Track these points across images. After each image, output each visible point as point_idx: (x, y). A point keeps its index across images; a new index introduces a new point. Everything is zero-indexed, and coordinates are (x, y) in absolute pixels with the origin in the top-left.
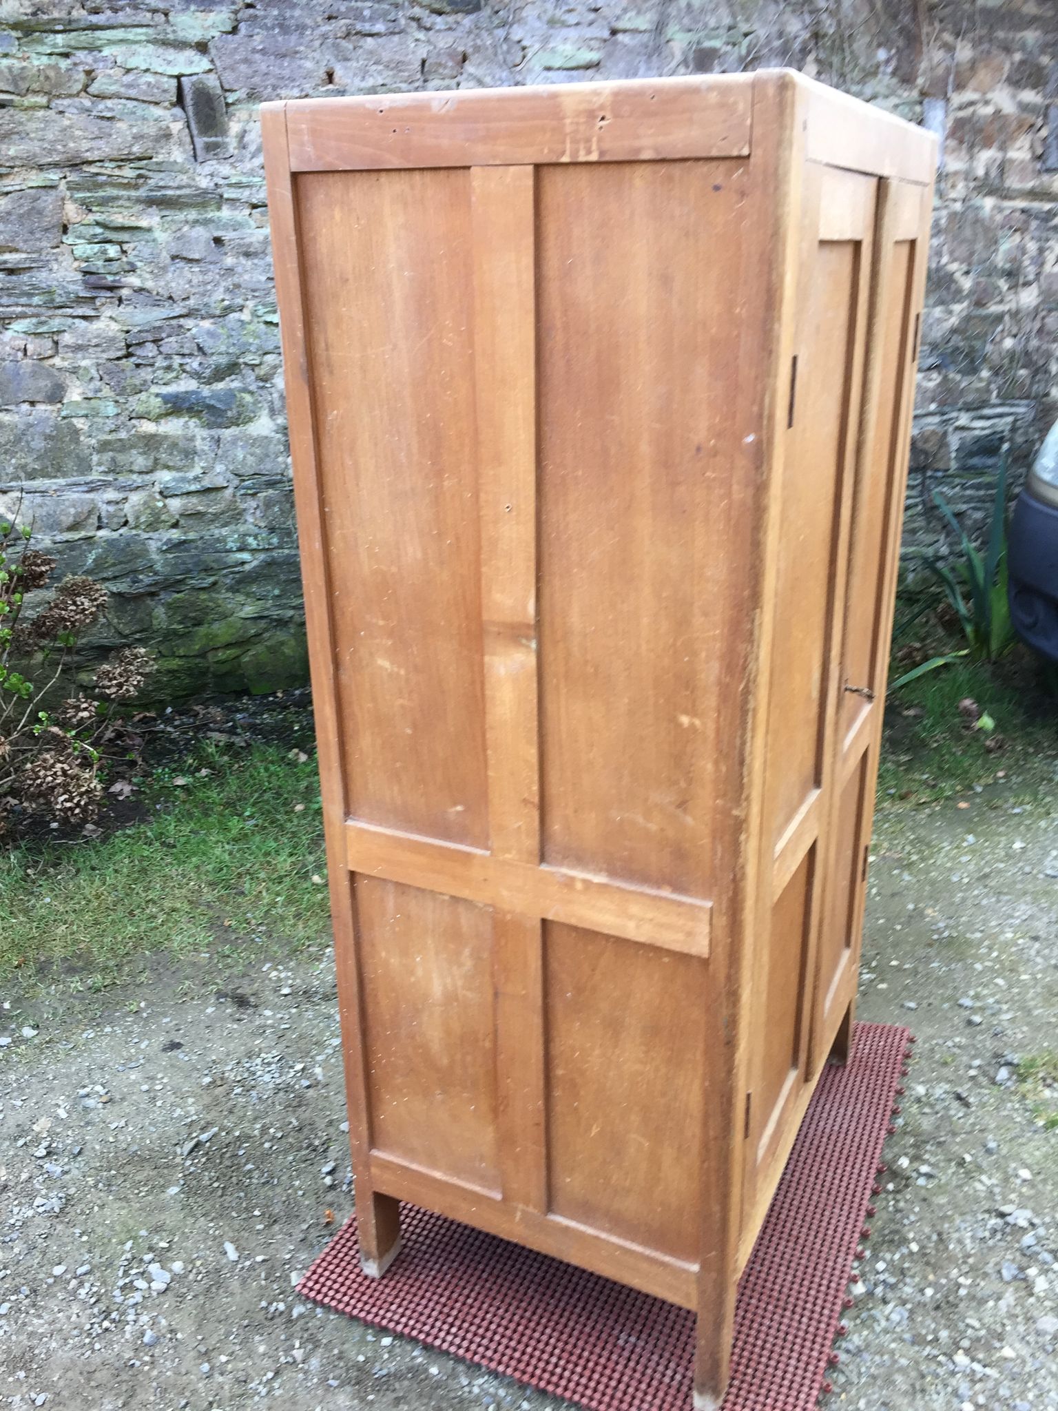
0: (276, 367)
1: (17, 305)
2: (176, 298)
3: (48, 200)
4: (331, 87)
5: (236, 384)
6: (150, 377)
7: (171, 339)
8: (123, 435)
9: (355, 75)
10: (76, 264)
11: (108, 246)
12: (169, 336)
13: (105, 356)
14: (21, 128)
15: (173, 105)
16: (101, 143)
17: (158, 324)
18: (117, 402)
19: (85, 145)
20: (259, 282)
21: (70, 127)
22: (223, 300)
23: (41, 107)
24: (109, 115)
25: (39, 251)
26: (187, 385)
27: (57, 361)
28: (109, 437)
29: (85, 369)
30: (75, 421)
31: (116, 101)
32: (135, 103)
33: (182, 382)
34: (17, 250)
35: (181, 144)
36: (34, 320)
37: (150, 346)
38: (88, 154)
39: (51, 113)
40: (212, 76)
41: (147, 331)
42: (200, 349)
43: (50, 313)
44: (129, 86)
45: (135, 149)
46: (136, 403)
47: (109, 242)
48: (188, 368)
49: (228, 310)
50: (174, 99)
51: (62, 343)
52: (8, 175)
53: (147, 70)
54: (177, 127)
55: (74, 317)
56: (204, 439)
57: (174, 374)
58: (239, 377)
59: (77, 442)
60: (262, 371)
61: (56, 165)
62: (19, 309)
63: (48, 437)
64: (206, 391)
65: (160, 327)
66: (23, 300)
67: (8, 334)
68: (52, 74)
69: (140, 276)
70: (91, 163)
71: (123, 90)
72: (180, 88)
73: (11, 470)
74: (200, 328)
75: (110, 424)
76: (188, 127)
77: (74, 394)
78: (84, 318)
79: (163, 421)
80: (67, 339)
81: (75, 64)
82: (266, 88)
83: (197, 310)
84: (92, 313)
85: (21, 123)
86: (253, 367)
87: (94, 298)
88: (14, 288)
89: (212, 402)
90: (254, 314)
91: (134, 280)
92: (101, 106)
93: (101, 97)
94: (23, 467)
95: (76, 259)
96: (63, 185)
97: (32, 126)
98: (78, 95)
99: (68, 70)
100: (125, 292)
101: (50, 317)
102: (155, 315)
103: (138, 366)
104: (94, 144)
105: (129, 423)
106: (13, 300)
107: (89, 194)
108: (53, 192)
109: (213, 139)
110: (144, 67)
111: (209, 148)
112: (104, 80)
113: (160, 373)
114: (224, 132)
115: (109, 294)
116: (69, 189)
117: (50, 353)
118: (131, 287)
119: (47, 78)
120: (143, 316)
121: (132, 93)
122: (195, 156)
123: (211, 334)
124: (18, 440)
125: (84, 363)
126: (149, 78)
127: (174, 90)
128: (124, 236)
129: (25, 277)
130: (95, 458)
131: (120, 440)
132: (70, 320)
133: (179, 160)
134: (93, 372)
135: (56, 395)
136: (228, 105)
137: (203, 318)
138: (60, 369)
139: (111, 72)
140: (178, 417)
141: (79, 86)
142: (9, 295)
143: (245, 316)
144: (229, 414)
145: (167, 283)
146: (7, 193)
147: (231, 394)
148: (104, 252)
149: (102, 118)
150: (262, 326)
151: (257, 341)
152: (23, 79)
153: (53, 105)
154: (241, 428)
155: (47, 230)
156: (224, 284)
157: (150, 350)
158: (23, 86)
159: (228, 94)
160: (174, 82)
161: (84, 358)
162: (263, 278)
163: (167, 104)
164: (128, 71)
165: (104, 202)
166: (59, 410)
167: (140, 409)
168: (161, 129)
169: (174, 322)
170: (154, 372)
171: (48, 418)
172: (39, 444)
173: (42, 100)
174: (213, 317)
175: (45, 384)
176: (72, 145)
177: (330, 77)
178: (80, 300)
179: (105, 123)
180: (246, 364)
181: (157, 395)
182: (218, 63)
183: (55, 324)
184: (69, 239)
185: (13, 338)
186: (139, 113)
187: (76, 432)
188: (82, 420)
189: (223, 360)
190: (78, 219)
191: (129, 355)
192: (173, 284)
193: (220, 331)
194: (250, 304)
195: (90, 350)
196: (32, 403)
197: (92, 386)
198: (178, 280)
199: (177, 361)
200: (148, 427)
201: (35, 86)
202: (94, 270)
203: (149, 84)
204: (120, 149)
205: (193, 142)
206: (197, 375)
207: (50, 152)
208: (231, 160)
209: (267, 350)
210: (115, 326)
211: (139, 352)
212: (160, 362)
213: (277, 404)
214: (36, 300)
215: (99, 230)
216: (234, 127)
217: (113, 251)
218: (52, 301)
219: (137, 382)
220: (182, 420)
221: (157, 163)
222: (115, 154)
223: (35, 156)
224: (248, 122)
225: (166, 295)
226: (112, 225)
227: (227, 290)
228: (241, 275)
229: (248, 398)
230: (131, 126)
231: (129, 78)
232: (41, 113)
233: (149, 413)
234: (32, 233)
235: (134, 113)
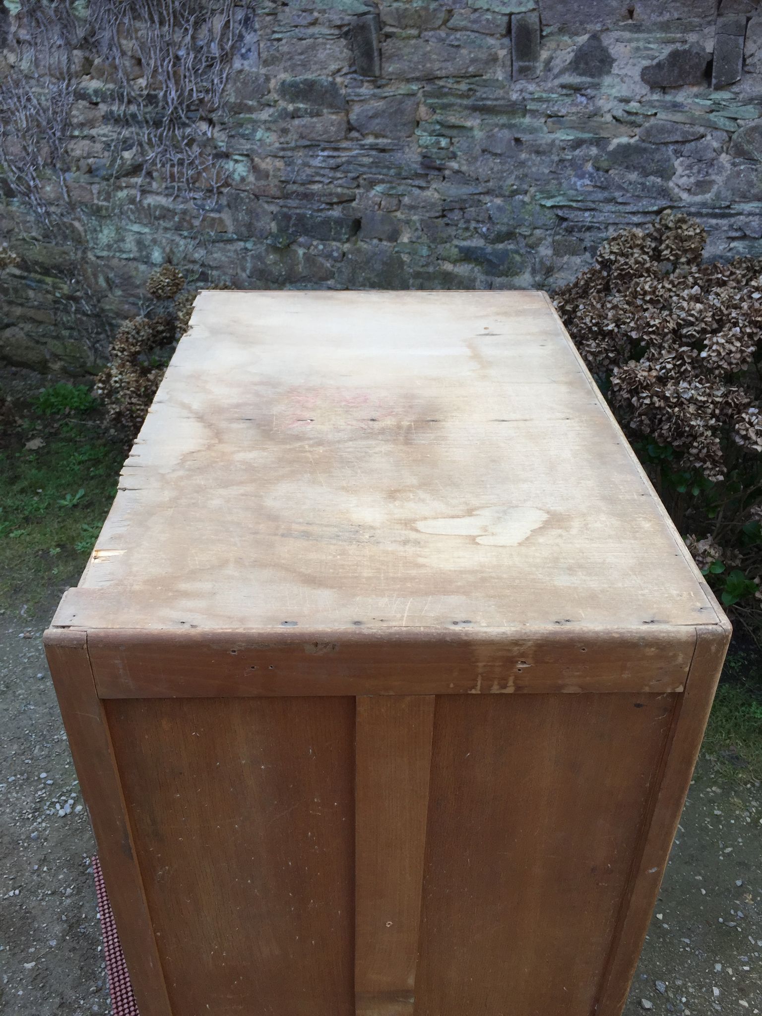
0: (541, 239)
1: (380, 174)
2: (481, 180)
3: (409, 103)
4: (630, 21)
5: (512, 247)
6: (454, 233)
7: (471, 209)
8: (431, 269)
9: (653, 11)
10: (419, 150)
11: (441, 139)
12: (471, 207)
13: (428, 215)
14: (399, 52)
15: (503, 36)
16: (449, 64)
17: (465, 197)
18: (429, 247)
19: (437, 65)
20: (543, 173)
21: (429, 52)
22: (513, 185)
23: (414, 37)
24: (456, 43)
25: (399, 138)
26: (477, 242)
27: (398, 214)
28: (421, 270)
29: (415, 222)
30: (402, 255)
31: (464, 33)
32: (477, 35)
33: (475, 240)
34: (384, 137)
35: (504, 66)
36: (388, 185)
37: (456, 211)
38: (438, 72)
39: (421, 40)
40: (535, 15)
41: (456, 202)
42: (490, 218)
43: (398, 182)
44: (474, 22)
45: (470, 69)
46: (441, 249)
47: (443, 136)
48: (479, 231)
49: (514, 193)
50: (504, 32)
51: (403, 203)
52: (387, 85)
53: (488, 10)
54: (502, 53)
55: (413, 186)
56: (481, 282)
57: (468, 234)
58: (515, 242)
59: (402, 269)
60: (531, 241)
61: (417, 79)
62: (381, 177)
63: (384, 263)
64: (489, 248)
65: (465, 200)
66: (385, 171)
67: (373, 192)
68: (423, 13)
69: (459, 162)
70: (440, 78)
71: (469, 25)
72: (509, 23)
73: (361, 279)
74: (493, 203)
75: (423, 261)
76: (511, 53)
77: (405, 239)
78: (420, 187)
79: (458, 264)
80: (406, 200)
81: (441, 6)
82: (575, 23)
83: (494, 190)
84: (424, 184)
85: (400, 49)
86: (525, 237)
87: (427, 175)
88: (379, 162)
89: (491, 258)
90: (533, 197)
91: (454, 165)
92: (452, 37)
93: (455, 29)
94: (369, 279)
95: (420, 146)
96: (420, 94)
97: (406, 50)
98: (439, 28)
99: (435, 10)
100: (447, 172)
101: (399, 185)
102: (464, 191)
103: (447, 225)
104: (444, 65)
105: (436, 262)
106: (380, 170)
107: (436, 101)
108: (412, 98)
109: (527, 63)
110: (485, 8)
111: (523, 71)
112: (458, 17)
113: (460, 231)
114: (535, 58)
115: (436, 173)
116: (424, 96)
117: (394, 208)
118: (451, 169)
119: (420, 16)
120: (455, 191)
121: (475, 27)
122: (512, 76)
123: (500, 209)
124: (368, 262)
125: (415, 218)
126: (489, 16)
127: (504, 25)
128: (454, 132)
129: (387, 155)
130: (411, 281)
131: (428, 273)
132: (410, 188)
133: (500, 78)
134: (418, 225)
135: (394, 236)
136: (542, 37)
137: (497, 196)
138: (399, 220)
139: (463, 11)
140: (469, 263)
141: (440, 22)
142: (377, 167)
143: (527, 199)
144: (501, 268)
145: (477, 168)
146: (386, 97)
147: (506, 253)
148: (438, 143)
149: (453, 46)
150: (538, 208)
151: (531, 218)
152: (405, 17)
153: (422, 35)
154: (509, 278)
155: (404, 125)
156: (516, 173)
157: (456, 215)
158: (404, 22)
159: (544, 28)
160: (506, 19)
161: (415, 214)
162: (547, 171)
163: (498, 35)
164: (476, 10)
165: (445, 107)
166: (394, 247)
167: (444, 254)
168: (490, 54)
169: (476, 197)
170: (457, 230)
171: (386, 251)
172: (378, 266)
173: (414, 32)
174: (504, 196)
175: (387, 228)
176: (428, 65)
177: (631, 13)
178: (417, 175)
179: (454, 50)
180: (520, 234)
181: (456, 246)
182: (541, 4)
183: (401, 189)
184: (418, 132)
185: (375, 196)
186: (478, 42)
187: (402, 263)
188: (406, 256)
189: (504, 229)
190: (427, 118)
191: (444, 216)
192: (480, 170)
193: (507, 207)
194: (532, 190)
195: (419, 210)
196: (380, 240)
197: (416, 234)
198: (484, 168)
199: (473, 224)
200: (448, 267)
201: (411, 22)
202: (429, 155)
203: (488, 20)
204: (459, 70)
205: (512, 65)
206: (484, 236)
207: (415, 70)
208: (537, 80)
209: (537, 226)
210: (436, 195)
211: (449, 215)
212: (462, 224)
213: (537, 266)
214: (392, 172)
215: (438, 127)
216: (544, 55)
217: (444, 142)
218: (399, 174)
219: (445, 236)
220: (471, 266)
221: (485, 81)
222: (456, 73)
223: (404, 72)
224: (555, 50)
225: (475, 177)
226: (446, 124)
227: (517, 177)
228: (530, 167)
229: (518, 258)
230: (470, 52)
231: (477, 15)
232: (413, 42)
233: (449, 257)
234: (396, 126)
235: (474, 42)
